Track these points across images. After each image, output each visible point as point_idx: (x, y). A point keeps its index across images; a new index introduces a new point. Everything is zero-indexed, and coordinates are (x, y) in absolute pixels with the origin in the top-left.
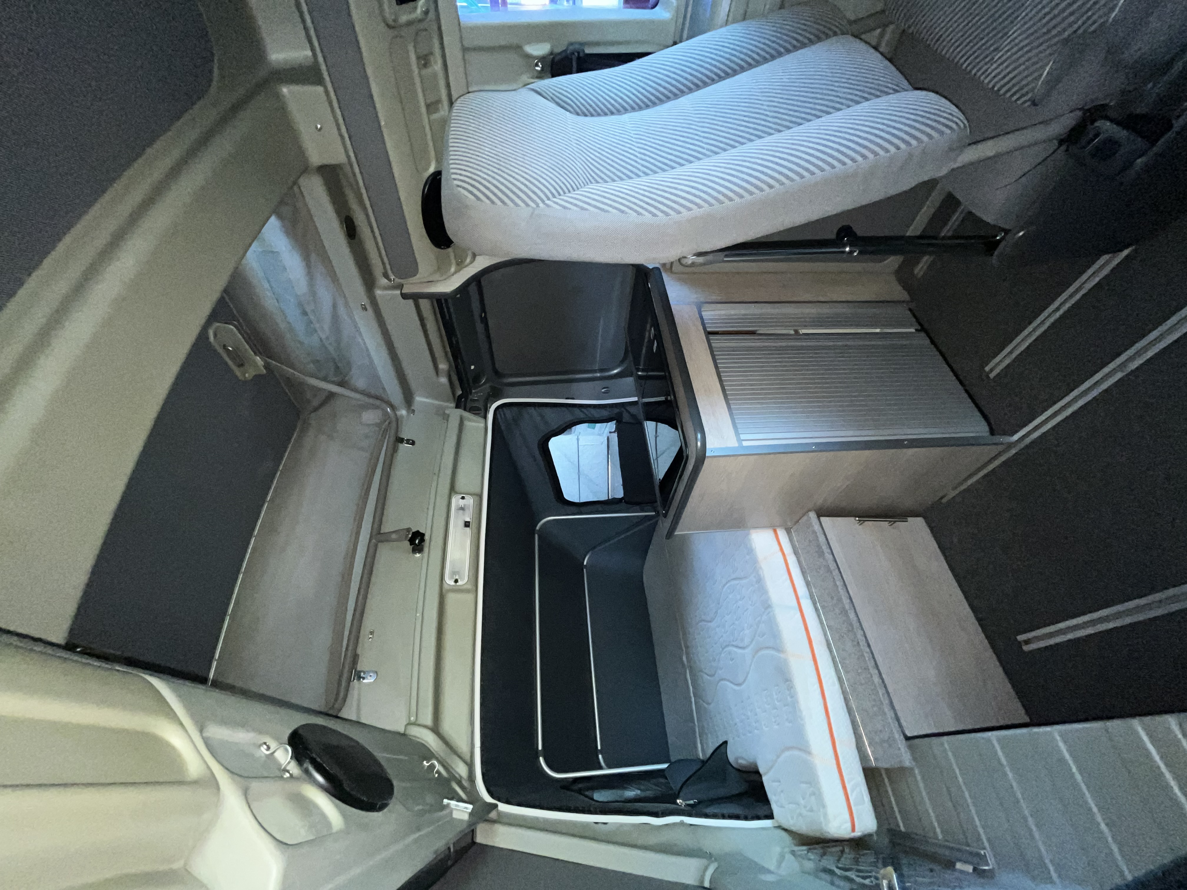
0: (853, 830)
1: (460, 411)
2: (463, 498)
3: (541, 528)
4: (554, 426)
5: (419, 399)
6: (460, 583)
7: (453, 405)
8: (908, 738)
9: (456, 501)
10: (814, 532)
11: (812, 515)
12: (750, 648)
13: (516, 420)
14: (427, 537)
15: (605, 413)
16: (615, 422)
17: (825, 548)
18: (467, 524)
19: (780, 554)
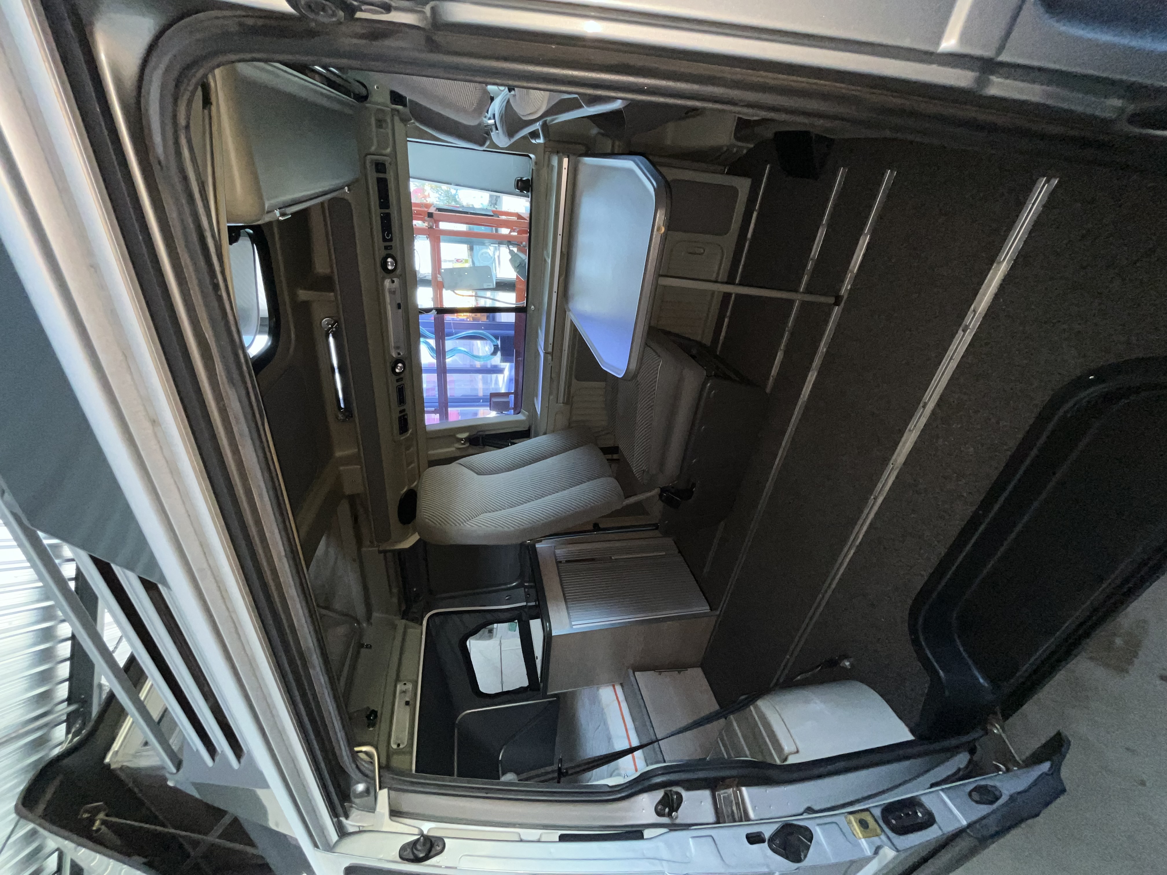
1: (404, 621)
2: (405, 684)
3: (459, 722)
4: (470, 628)
5: (376, 614)
6: (401, 746)
7: (400, 617)
9: (400, 687)
10: (633, 684)
11: (631, 671)
13: (444, 627)
14: (379, 714)
15: (508, 615)
16: (515, 621)
18: (407, 703)
19: (616, 702)
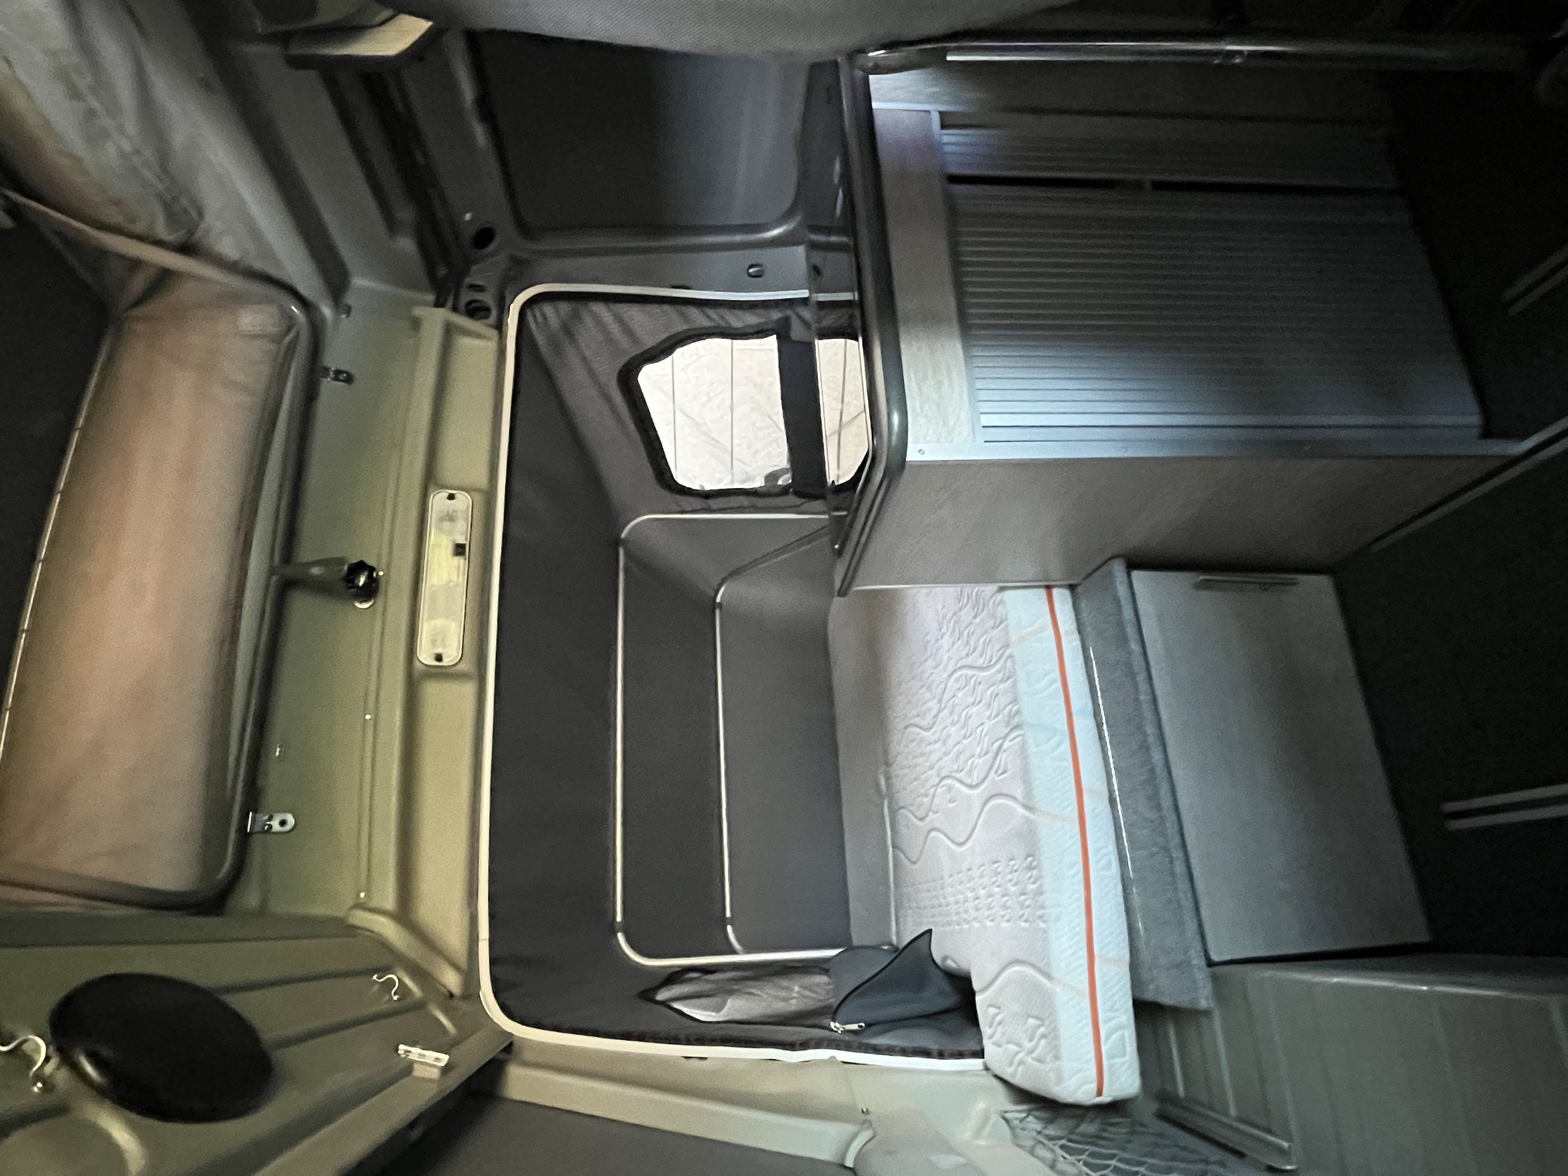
0: (1099, 1093)
1: (442, 314)
2: (451, 497)
3: (630, 533)
4: (650, 342)
5: (359, 282)
6: (448, 661)
7: (431, 297)
8: (1210, 964)
9: (438, 501)
10: (1117, 600)
11: (1118, 568)
12: (979, 790)
13: (568, 331)
14: (381, 574)
15: (752, 319)
16: (775, 336)
17: (1130, 630)
18: (460, 550)
19: (1051, 631)
